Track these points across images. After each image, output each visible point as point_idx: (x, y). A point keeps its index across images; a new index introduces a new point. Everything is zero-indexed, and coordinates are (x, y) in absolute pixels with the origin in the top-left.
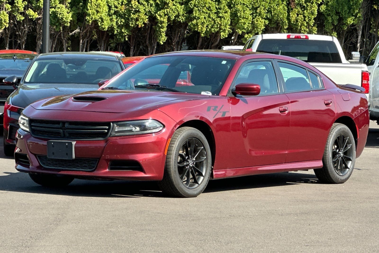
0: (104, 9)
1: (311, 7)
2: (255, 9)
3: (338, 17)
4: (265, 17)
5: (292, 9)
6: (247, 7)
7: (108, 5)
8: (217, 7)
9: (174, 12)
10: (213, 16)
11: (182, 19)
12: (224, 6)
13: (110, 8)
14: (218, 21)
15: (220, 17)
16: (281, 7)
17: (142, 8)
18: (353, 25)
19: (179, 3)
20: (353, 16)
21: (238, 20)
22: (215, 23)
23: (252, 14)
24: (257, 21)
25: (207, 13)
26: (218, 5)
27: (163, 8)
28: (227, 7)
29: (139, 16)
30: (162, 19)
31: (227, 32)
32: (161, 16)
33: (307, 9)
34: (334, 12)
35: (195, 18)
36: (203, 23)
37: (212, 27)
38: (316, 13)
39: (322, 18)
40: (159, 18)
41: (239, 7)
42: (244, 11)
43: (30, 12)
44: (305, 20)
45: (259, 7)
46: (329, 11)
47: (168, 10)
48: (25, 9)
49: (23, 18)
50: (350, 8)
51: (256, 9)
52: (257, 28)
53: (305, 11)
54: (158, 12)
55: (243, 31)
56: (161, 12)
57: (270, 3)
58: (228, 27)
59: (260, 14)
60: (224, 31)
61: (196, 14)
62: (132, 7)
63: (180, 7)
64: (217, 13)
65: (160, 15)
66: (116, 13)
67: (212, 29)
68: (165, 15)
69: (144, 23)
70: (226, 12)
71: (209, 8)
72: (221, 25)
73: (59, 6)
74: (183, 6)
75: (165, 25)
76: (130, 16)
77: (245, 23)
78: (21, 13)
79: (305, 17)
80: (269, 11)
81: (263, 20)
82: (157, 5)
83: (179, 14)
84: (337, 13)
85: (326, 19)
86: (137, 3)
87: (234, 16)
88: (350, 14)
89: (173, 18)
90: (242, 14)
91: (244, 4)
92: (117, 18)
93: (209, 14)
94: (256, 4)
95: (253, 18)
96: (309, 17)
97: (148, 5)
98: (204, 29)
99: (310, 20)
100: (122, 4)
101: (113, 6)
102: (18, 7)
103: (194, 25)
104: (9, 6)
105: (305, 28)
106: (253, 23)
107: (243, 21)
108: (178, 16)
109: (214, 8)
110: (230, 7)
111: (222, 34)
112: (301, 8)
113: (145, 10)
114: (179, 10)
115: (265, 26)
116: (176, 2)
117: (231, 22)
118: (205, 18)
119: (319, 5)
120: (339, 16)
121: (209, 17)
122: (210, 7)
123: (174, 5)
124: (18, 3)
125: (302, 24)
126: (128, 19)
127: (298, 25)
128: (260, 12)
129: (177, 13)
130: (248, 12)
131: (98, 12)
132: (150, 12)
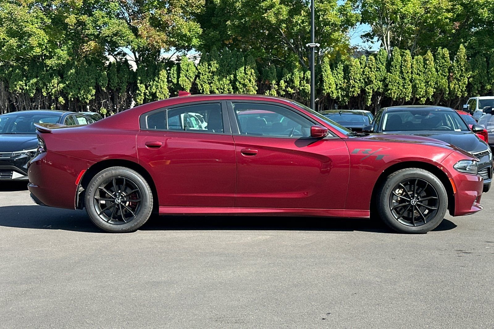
0: (334, 86)
1: (464, 80)
2: (427, 82)
3: (481, 85)
4: (433, 87)
5: (451, 82)
6: (422, 81)
7: (336, 84)
8: (403, 82)
9: (376, 86)
10: (401, 88)
11: (381, 90)
12: (408, 81)
13: (337, 85)
14: (404, 91)
15: (405, 88)
16: (444, 80)
17: (356, 85)
18: (490, 90)
19: (380, 80)
20: (491, 84)
21: (417, 89)
22: (402, 92)
23: (426, 85)
24: (429, 90)
25: (397, 86)
26: (404, 81)
27: (369, 84)
28: (409, 82)
29: (355, 89)
30: (369, 91)
31: (410, 97)
32: (368, 89)
33: (461, 81)
34: (479, 82)
35: (389, 89)
36: (395, 93)
37: (400, 94)
38: (467, 83)
39: (471, 86)
40: (367, 90)
41: (417, 82)
42: (420, 84)
43: (289, 89)
44: (460, 88)
45: (430, 81)
46: (475, 81)
47: (373, 85)
49: (284, 93)
50: (489, 79)
51: (428, 82)
52: (429, 94)
53: (460, 83)
54: (367, 87)
55: (420, 96)
56: (368, 87)
57: (437, 78)
58: (410, 94)
59: (431, 85)
60: (408, 97)
61: (390, 87)
63: (380, 83)
64: (403, 86)
65: (368, 88)
67: (401, 96)
68: (371, 88)
69: (358, 94)
70: (409, 85)
71: (398, 83)
72: (406, 93)
73: (306, 85)
74: (382, 82)
75: (371, 94)
76: (349, 89)
77: (421, 91)
78: (283, 90)
79: (459, 86)
80: (436, 83)
81: (433, 89)
82: (366, 82)
83: (379, 87)
84: (481, 83)
85: (473, 87)
86: (353, 82)
87: (414, 87)
88: (489, 83)
89: (376, 90)
90: (419, 85)
91: (420, 80)
92: (341, 91)
93: (398, 86)
94: (428, 79)
95: (426, 88)
96: (462, 86)
97: (360, 83)
98: (396, 96)
99: (463, 88)
100: (344, 83)
101: (339, 84)
102: (281, 86)
103: (389, 94)
104: (277, 86)
105: (460, 93)
106: (426, 91)
107: (420, 90)
108: (379, 89)
109: (402, 83)
110: (411, 82)
111: (407, 98)
112: (457, 81)
113: (358, 86)
114: (379, 85)
115: (434, 92)
116: (378, 80)
117: (412, 91)
118: (396, 89)
119: (468, 78)
120: (482, 84)
121: (398, 88)
122: (399, 82)
123: (376, 82)
124: (281, 84)
125: (458, 90)
126: (348, 92)
127: (455, 91)
128: (431, 84)
129: (378, 86)
130: (423, 84)
131: (330, 88)
132: (361, 87)
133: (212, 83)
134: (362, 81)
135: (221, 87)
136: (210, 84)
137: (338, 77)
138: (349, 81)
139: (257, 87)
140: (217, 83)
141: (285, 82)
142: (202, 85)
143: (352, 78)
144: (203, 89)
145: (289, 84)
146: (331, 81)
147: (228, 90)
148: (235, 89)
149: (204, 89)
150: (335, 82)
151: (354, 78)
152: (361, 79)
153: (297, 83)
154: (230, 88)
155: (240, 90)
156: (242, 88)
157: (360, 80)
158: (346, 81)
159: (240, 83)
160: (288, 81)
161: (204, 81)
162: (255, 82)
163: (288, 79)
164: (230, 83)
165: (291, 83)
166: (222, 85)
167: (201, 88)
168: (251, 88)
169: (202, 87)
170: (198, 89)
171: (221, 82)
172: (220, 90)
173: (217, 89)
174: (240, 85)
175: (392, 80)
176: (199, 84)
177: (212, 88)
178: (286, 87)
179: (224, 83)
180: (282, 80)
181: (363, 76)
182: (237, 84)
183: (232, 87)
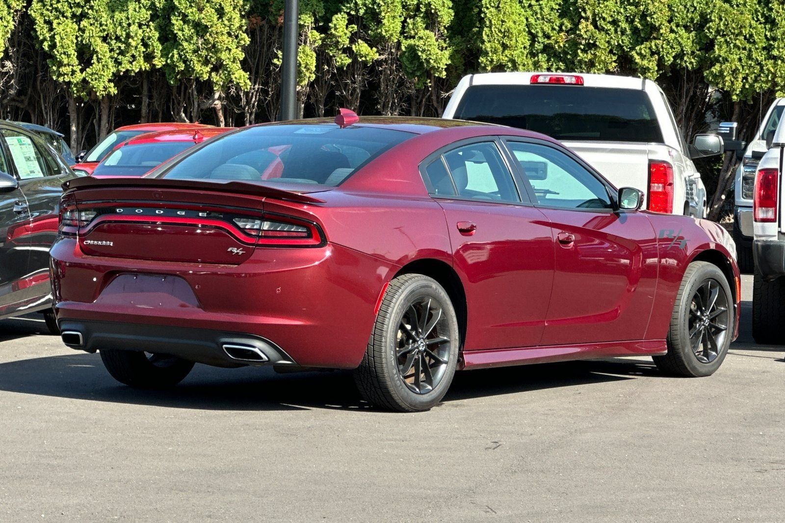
0: (520, 39)
7: (530, 33)
8: (768, 34)
9: (672, 47)
10: (759, 56)
11: (690, 62)
13: (533, 38)
14: (770, 66)
15: (775, 58)
17: (601, 39)
19: (684, 27)
22: (762, 70)
25: (744, 49)
26: (771, 30)
27: (648, 39)
29: (595, 55)
30: (645, 62)
32: (643, 57)
35: (717, 60)
36: (735, 72)
37: (756, 81)
40: (637, 59)
43: (362, 47)
47: (660, 42)
48: (350, 40)
49: (349, 61)
54: (638, 48)
56: (643, 48)
61: (719, 51)
62: (581, 36)
63: (686, 35)
64: (768, 49)
65: (640, 54)
66: (547, 49)
67: (756, 85)
68: (653, 54)
71: (749, 39)
72: (774, 75)
73: (423, 34)
74: (693, 33)
75: (651, 75)
76: (577, 55)
78: (344, 51)
82: (635, 31)
83: (682, 50)
86: (591, 27)
89: (669, 60)
92: (548, 61)
93: (750, 50)
97: (616, 31)
98: (739, 85)
100: (561, 30)
101: (540, 34)
102: (336, 37)
103: (715, 76)
104: (318, 35)
108: (680, 56)
109: (763, 37)
113: (608, 42)
114: (684, 41)
116: (678, 25)
118: (740, 60)
121: (749, 57)
122: (751, 36)
123: (672, 31)
124: (336, 29)
126: (573, 63)
129: (678, 49)
131: (505, 47)
132: (619, 46)
133: (84, 16)
134: (624, 25)
135: (119, 33)
136: (78, 18)
137: (541, 9)
138: (576, 25)
139: (245, 36)
140: (105, 17)
141: (351, 20)
142: (49, 23)
143: (589, 14)
144: (53, 38)
145: (365, 28)
146: (510, 24)
147: (145, 45)
148: (168, 39)
149: (58, 38)
150: (528, 25)
151: (594, 15)
152: (621, 18)
153: (391, 26)
154: (149, 38)
155: (185, 44)
156: (191, 38)
157: (615, 23)
158: (568, 24)
159: (185, 18)
160: (362, 17)
161: (57, 9)
162: (242, 17)
163: (362, 12)
164: (153, 18)
165: (372, 25)
166: (120, 24)
167: (48, 35)
168: (225, 37)
169: (51, 29)
170: (38, 37)
171: (117, 15)
172: (113, 42)
173: (105, 39)
174: (186, 26)
175: (726, 25)
176: (40, 21)
177: (87, 34)
178: (353, 39)
179: (128, 18)
180: (339, 11)
181: (625, 9)
182: (176, 22)
183: (157, 35)
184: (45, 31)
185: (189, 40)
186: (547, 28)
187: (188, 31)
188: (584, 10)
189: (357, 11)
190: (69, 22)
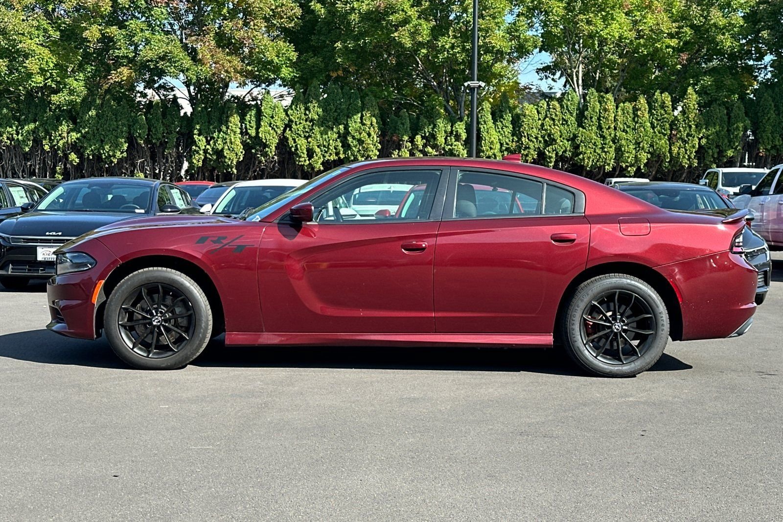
0: (497, 145)
1: (692, 141)
2: (637, 144)
3: (718, 150)
4: (647, 151)
5: (674, 143)
6: (630, 141)
7: (500, 142)
9: (562, 148)
10: (598, 151)
11: (568, 154)
12: (609, 142)
13: (501, 145)
14: (604, 155)
15: (605, 152)
16: (663, 141)
18: (732, 157)
19: (567, 139)
20: (732, 148)
21: (623, 154)
22: (600, 157)
23: (635, 148)
24: (640, 155)
25: (592, 148)
26: (603, 140)
27: (552, 144)
28: (611, 142)
29: (529, 152)
30: (550, 154)
31: (611, 165)
33: (688, 143)
34: (715, 145)
35: (581, 153)
36: (589, 158)
37: (597, 161)
38: (697, 146)
39: (703, 151)
40: (547, 153)
41: (623, 142)
42: (628, 146)
43: (429, 149)
44: (686, 153)
45: (642, 142)
46: (710, 144)
47: (556, 146)
48: (423, 146)
49: (421, 155)
50: (730, 142)
51: (639, 143)
52: (640, 161)
53: (687, 145)
54: (547, 148)
55: (627, 164)
56: (550, 148)
57: (652, 138)
58: (612, 161)
59: (643, 148)
60: (609, 165)
61: (582, 149)
62: (522, 144)
63: (567, 143)
64: (603, 148)
65: (548, 151)
66: (507, 149)
67: (598, 163)
68: (553, 151)
69: (533, 159)
70: (611, 147)
72: (606, 159)
73: (455, 143)
74: (570, 142)
75: (553, 160)
76: (521, 151)
77: (629, 157)
78: (420, 151)
79: (686, 150)
80: (652, 146)
81: (646, 154)
82: (545, 141)
83: (566, 149)
84: (718, 146)
85: (707, 152)
86: (527, 140)
87: (619, 151)
88: (730, 147)
89: (560, 153)
90: (626, 148)
91: (627, 139)
93: (595, 149)
94: (640, 139)
95: (636, 153)
96: (690, 151)
97: (537, 142)
98: (590, 163)
99: (692, 153)
100: (513, 141)
102: (417, 145)
103: (580, 159)
104: (410, 144)
105: (686, 161)
106: (636, 156)
107: (627, 155)
108: (565, 151)
109: (600, 143)
110: (614, 142)
111: (607, 167)
112: (683, 143)
113: (534, 146)
114: (566, 145)
115: (648, 159)
116: (564, 139)
117: (615, 157)
118: (591, 153)
119: (700, 139)
120: (719, 148)
121: (595, 151)
122: (595, 143)
123: (561, 141)
124: (417, 141)
125: (684, 157)
127: (679, 158)
128: (643, 146)
129: (564, 148)
130: (632, 147)
131: (491, 148)
132: (539, 148)
133: (310, 136)
134: (540, 139)
135: (325, 143)
136: (307, 138)
137: (504, 132)
138: (520, 139)
139: (379, 145)
140: (319, 136)
141: (423, 138)
142: (294, 140)
143: (526, 134)
144: (296, 146)
145: (429, 141)
146: (493, 139)
147: (336, 149)
148: (346, 146)
149: (299, 146)
150: (499, 139)
151: (528, 134)
152: (539, 136)
153: (441, 140)
154: (337, 146)
155: (354, 148)
156: (356, 146)
157: (536, 138)
158: (516, 139)
159: (353, 137)
160: (427, 137)
161: (298, 134)
162: (377, 137)
163: (427, 134)
164: (339, 137)
165: (432, 140)
166: (325, 140)
167: (294, 145)
168: (371, 145)
169: (295, 142)
170: (289, 145)
171: (324, 137)
172: (322, 148)
173: (318, 147)
174: (354, 141)
175: (585, 138)
176: (290, 139)
177: (311, 144)
178: (425, 146)
179: (328, 137)
180: (418, 134)
181: (541, 133)
182: (350, 139)
183: (341, 144)
184: (292, 143)
185: (355, 146)
186: (507, 140)
187: (355, 143)
188: (524, 133)
189: (425, 134)
190: (303, 139)
